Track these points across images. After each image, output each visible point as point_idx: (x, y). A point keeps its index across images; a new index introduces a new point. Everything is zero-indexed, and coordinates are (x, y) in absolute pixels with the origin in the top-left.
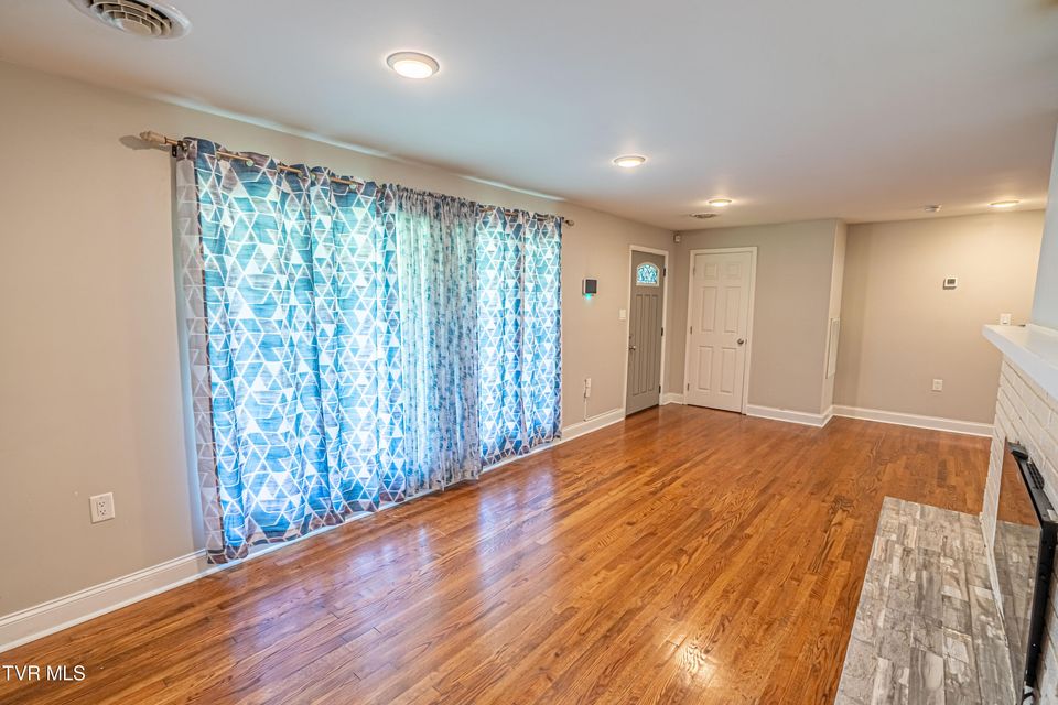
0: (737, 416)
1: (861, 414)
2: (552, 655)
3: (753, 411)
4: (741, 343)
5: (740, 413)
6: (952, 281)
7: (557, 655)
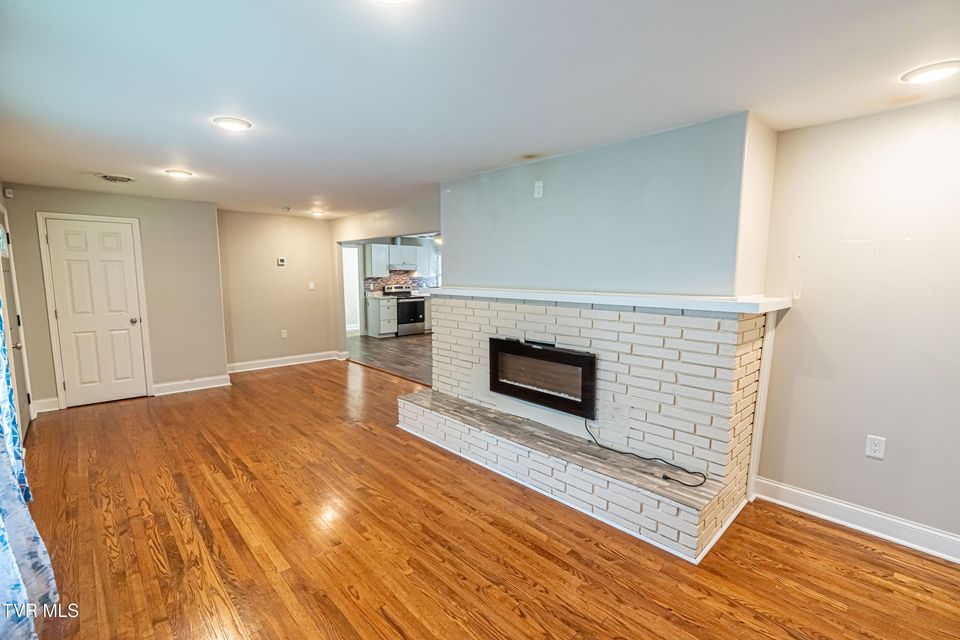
0: (145, 400)
1: (239, 367)
2: (464, 581)
3: (159, 390)
4: (133, 322)
5: (146, 397)
6: (282, 261)
7: (465, 579)
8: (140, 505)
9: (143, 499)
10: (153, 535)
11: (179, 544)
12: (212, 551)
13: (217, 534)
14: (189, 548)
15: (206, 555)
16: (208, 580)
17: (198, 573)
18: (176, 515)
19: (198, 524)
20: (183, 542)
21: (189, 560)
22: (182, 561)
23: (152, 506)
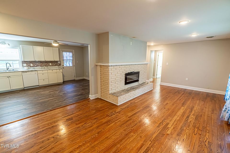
8: (196, 134)
9: (195, 134)
10: (198, 123)
11: (194, 119)
12: (190, 114)
13: (186, 116)
14: (193, 117)
15: (192, 114)
16: (194, 112)
17: (195, 114)
18: (190, 124)
19: (188, 119)
20: (193, 119)
21: (195, 116)
22: (196, 116)
23: (194, 130)
